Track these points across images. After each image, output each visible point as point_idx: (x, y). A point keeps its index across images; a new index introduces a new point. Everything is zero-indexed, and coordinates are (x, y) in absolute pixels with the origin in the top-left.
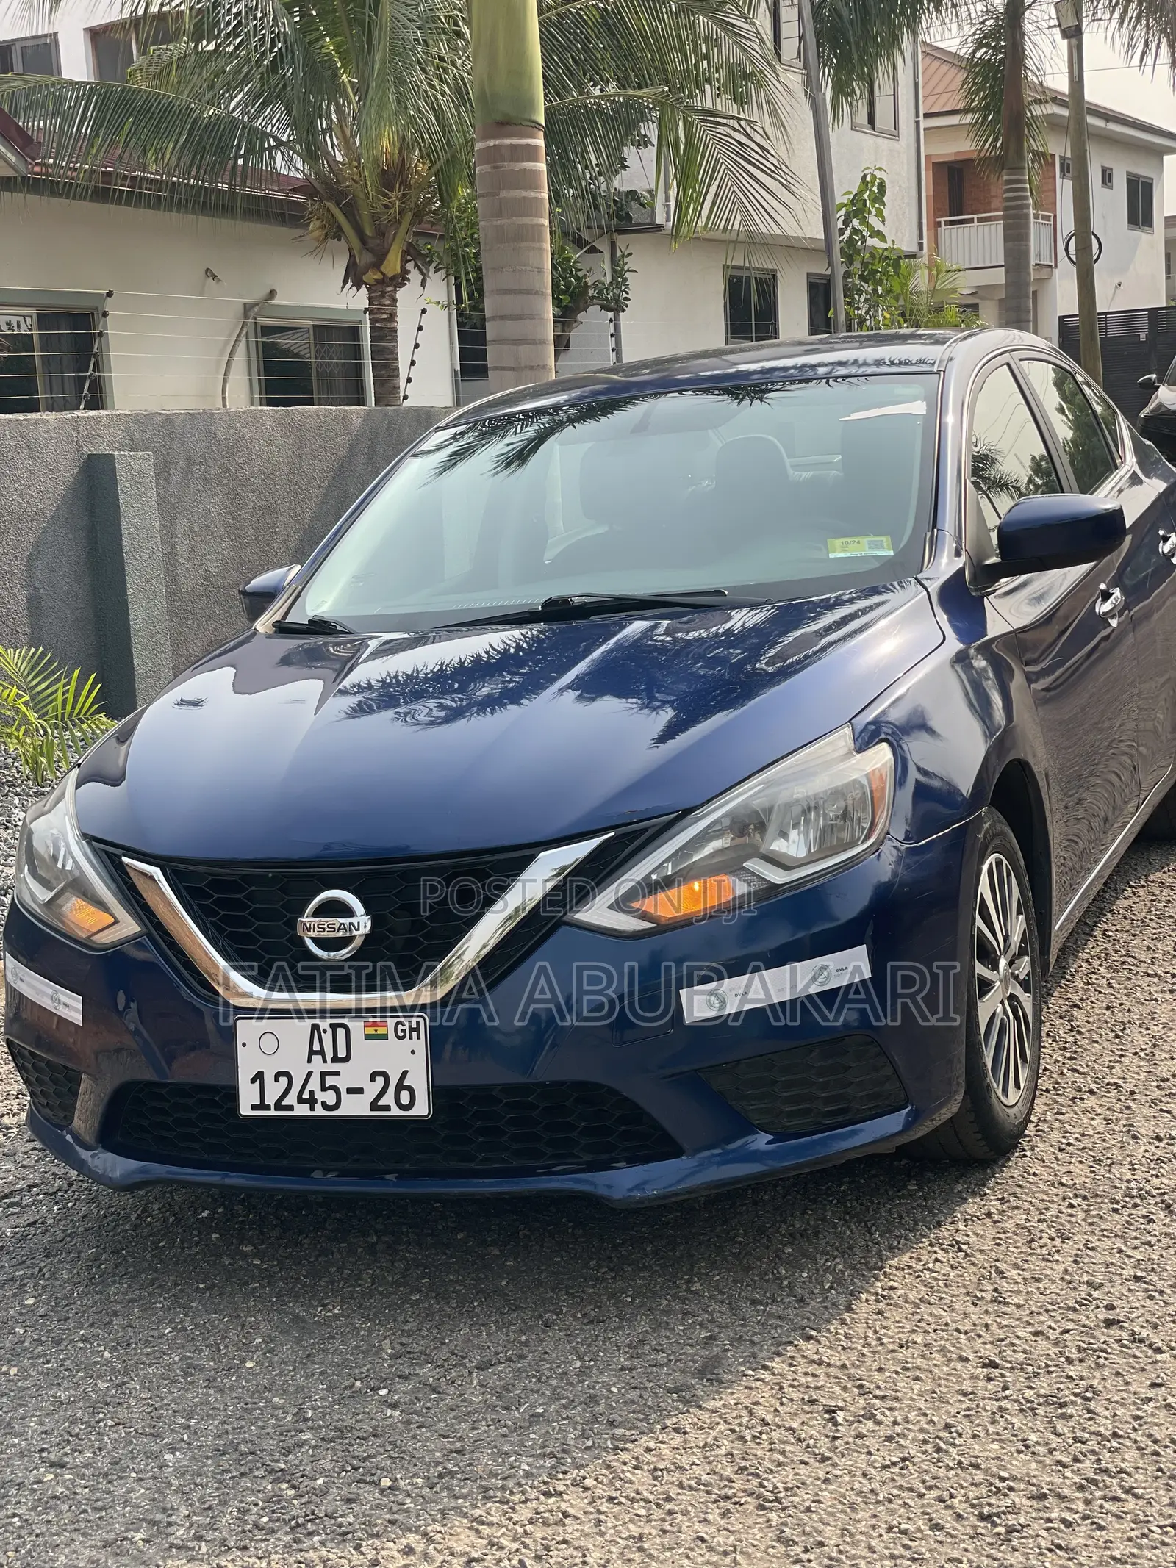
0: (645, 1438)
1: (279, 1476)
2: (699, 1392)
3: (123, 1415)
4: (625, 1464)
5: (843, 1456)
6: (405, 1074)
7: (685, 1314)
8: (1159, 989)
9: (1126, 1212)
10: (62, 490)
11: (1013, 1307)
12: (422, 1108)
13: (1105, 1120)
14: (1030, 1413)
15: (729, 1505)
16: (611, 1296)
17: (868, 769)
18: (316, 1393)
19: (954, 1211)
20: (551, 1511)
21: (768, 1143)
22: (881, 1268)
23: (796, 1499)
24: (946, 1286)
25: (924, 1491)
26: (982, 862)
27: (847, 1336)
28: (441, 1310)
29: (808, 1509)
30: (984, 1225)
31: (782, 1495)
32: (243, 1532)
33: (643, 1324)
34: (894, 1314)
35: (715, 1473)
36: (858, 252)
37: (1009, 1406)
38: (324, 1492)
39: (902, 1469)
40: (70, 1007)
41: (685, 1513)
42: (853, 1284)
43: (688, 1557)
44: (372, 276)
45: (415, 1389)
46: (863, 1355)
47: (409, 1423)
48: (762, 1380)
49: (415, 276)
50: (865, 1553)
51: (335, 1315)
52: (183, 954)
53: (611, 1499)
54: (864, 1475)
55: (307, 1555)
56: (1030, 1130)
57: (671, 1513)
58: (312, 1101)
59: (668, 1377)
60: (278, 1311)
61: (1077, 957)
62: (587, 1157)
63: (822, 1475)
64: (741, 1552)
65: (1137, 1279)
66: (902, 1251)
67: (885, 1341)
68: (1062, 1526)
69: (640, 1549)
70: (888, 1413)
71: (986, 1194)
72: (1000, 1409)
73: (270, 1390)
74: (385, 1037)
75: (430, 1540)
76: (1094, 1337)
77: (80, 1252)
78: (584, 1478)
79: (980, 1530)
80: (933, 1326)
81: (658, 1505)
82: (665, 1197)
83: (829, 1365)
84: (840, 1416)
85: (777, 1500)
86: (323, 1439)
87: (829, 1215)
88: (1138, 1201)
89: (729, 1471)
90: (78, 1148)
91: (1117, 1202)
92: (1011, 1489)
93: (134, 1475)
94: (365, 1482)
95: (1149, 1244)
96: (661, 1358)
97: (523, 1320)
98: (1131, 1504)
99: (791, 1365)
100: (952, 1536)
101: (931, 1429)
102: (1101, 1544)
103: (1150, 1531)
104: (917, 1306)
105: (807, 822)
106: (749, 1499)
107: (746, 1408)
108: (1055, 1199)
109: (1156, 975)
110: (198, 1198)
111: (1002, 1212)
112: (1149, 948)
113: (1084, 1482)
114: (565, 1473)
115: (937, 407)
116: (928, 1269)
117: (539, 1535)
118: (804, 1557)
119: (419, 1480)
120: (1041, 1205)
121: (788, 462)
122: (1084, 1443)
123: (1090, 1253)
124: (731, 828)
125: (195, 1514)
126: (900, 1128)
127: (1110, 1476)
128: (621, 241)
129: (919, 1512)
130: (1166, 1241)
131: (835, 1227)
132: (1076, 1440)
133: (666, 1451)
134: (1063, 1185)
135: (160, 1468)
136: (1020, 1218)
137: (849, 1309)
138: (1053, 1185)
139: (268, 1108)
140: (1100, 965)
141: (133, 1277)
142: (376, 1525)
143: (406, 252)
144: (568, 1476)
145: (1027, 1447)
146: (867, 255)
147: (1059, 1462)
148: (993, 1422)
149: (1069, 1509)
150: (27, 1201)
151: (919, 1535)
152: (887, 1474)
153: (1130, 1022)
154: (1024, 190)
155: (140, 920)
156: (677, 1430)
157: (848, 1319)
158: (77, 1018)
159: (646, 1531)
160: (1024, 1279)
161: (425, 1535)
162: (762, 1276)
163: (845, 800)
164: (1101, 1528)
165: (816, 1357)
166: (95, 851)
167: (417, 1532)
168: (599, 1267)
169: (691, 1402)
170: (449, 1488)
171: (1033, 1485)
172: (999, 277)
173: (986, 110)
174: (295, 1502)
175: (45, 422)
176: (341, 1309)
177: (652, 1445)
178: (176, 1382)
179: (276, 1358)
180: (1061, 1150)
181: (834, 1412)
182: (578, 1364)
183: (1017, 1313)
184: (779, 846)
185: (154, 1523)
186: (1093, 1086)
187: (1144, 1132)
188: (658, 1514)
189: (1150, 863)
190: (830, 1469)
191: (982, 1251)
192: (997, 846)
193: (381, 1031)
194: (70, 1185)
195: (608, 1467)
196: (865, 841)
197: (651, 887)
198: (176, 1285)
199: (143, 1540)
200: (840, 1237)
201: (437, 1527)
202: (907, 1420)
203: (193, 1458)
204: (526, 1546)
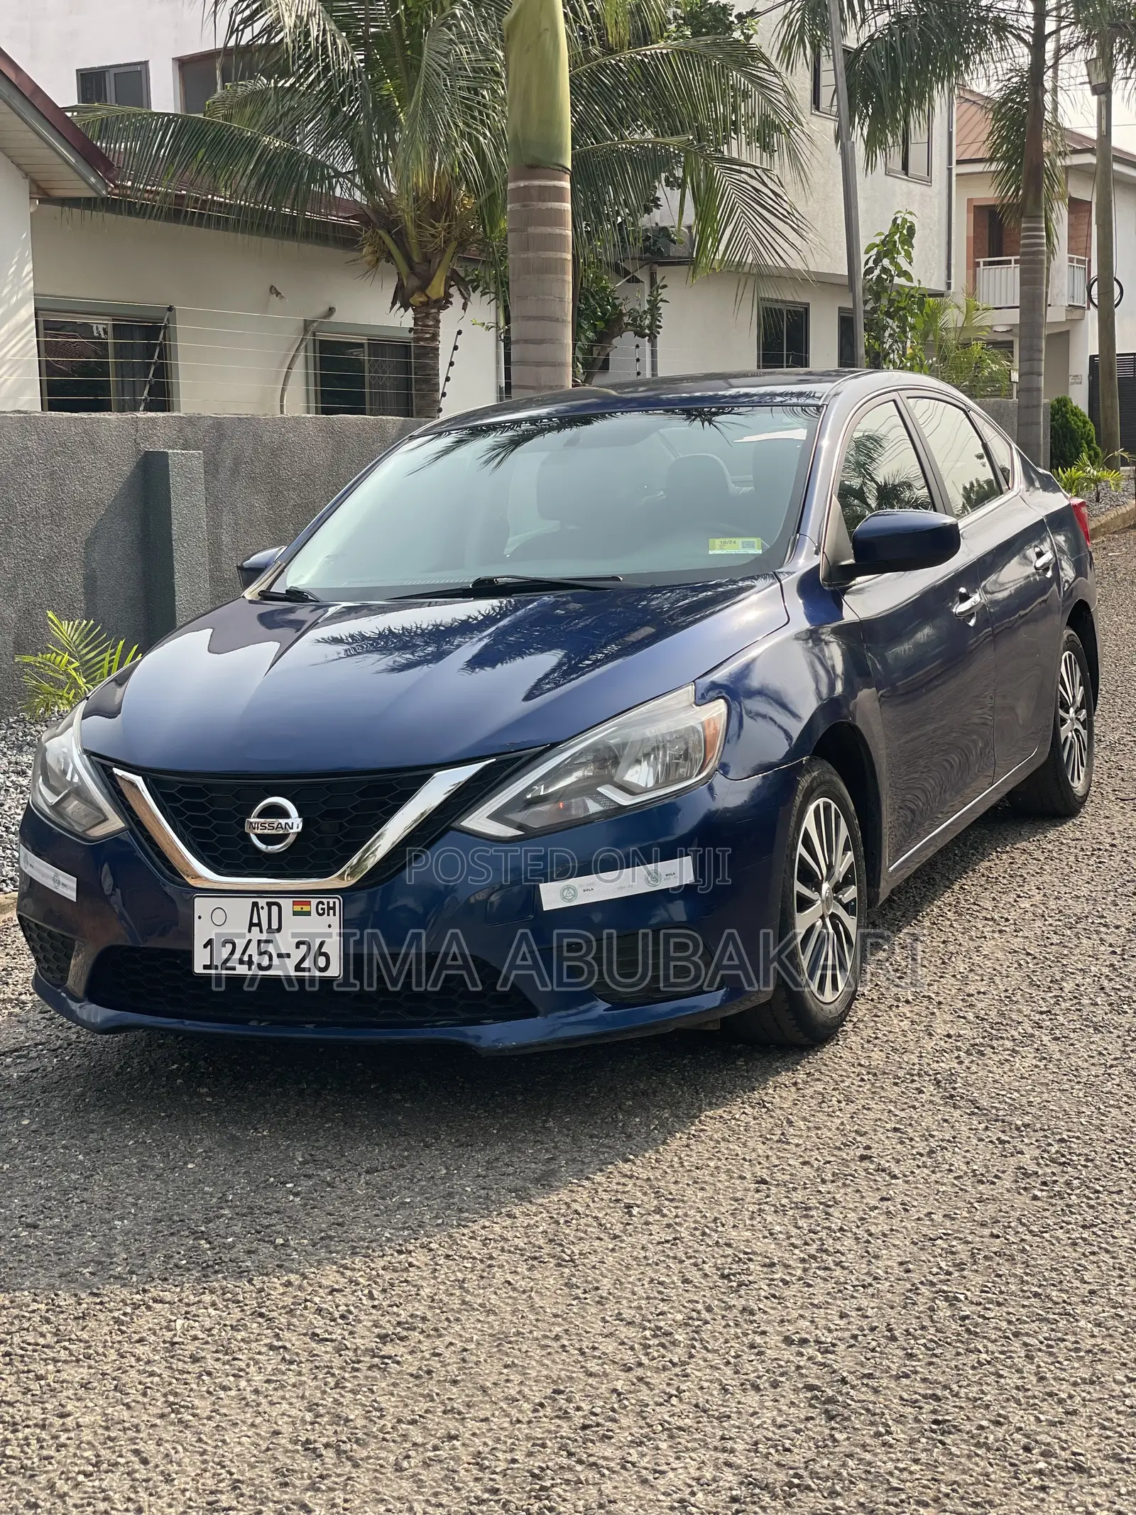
0: (483, 1220)
1: (198, 1235)
2: (533, 1193)
3: (86, 1195)
4: (464, 1235)
5: (631, 1235)
6: (322, 944)
7: (536, 1143)
8: (991, 929)
9: (903, 1086)
10: (119, 482)
11: (793, 1146)
12: (335, 970)
13: (911, 1021)
14: (781, 1213)
15: (535, 1263)
16: (481, 1129)
17: (703, 719)
18: (238, 1185)
19: (768, 1080)
20: (400, 1263)
21: (606, 1009)
22: (698, 1117)
23: (587, 1261)
24: (745, 1130)
25: (684, 1259)
26: (808, 802)
28: (347, 1134)
29: (594, 1267)
30: (789, 1091)
31: (576, 1258)
32: (166, 1269)
33: (501, 1148)
34: (699, 1147)
35: (530, 1243)
36: (885, 289)
37: (767, 1209)
38: (232, 1246)
39: (672, 1245)
40: (67, 887)
41: (501, 1267)
42: (673, 1126)
44: (418, 299)
45: (315, 1184)
46: (666, 1172)
47: (306, 1205)
48: (583, 1186)
49: (457, 300)
50: (629, 1295)
52: (156, 845)
53: (447, 1257)
54: (643, 1248)
56: (847, 1026)
57: (490, 1266)
58: (250, 963)
59: (512, 1182)
60: (219, 1132)
61: (932, 903)
63: (611, 1246)
65: (896, 1130)
66: (718, 1106)
67: (686, 1164)
68: (781, 1284)
69: (461, 1287)
70: (673, 1209)
71: (797, 1070)
72: (760, 1210)
73: (203, 1183)
74: (308, 914)
75: (304, 1276)
76: (848, 1167)
77: (70, 1090)
78: (431, 1243)
79: (718, 1284)
80: (726, 1156)
81: (482, 1261)
82: (521, 1048)
83: (637, 1178)
84: (635, 1211)
85: (572, 1261)
86: (237, 1214)
87: (668, 1080)
88: (916, 1078)
89: (541, 1242)
90: (71, 1002)
91: (899, 1078)
92: (750, 1260)
93: (89, 1233)
94: (264, 1241)
95: (914, 1107)
96: (511, 1170)
97: (409, 1143)
98: (838, 1272)
99: (608, 1178)
101: (703, 1221)
103: (846, 1289)
104: (718, 1142)
105: (656, 757)
106: (551, 1260)
107: (566, 1203)
108: (852, 1075)
109: (993, 919)
111: (806, 1083)
112: (994, 899)
113: (807, 1257)
114: (416, 1239)
115: (815, 436)
116: (735, 1119)
117: (387, 1278)
118: (582, 1296)
119: (305, 1241)
120: (839, 1079)
121: (729, 478)
122: (816, 1233)
123: (865, 1111)
124: (594, 761)
125: (131, 1258)
126: (716, 1004)
127: (828, 1255)
128: (661, 272)
129: (676, 1272)
130: (927, 1106)
131: (671, 1088)
133: (497, 1228)
134: (860, 1065)
135: (110, 1230)
136: (819, 1087)
137: (664, 1143)
138: (853, 1065)
139: (216, 967)
140: (949, 910)
141: (110, 1108)
142: (266, 1268)
143: (448, 279)
144: (418, 1241)
145: (771, 1234)
146: (894, 293)
147: (792, 1244)
149: (790, 1274)
150: (33, 1054)
151: (672, 1286)
152: (660, 1247)
153: (957, 953)
154: (1041, 236)
155: (125, 819)
156: (509, 1216)
157: (661, 1149)
158: (72, 895)
159: (469, 1277)
160: (808, 1128)
161: (303, 1274)
162: (603, 1119)
163: (687, 743)
164: (809, 1286)
165: (629, 1173)
166: (92, 763)
167: (297, 1273)
168: (477, 1109)
169: (522, 1195)
170: (327, 1247)
171: (768, 1258)
173: (1010, 160)
174: (209, 1252)
175: (106, 420)
176: (269, 1131)
177: (487, 1224)
178: (131, 1176)
179: (212, 1162)
180: (869, 1042)
181: (632, 1207)
182: (444, 1171)
183: (794, 1149)
184: (629, 776)
185: (100, 1263)
186: (910, 998)
187: (939, 1031)
188: (480, 1266)
189: (1020, 834)
190: (618, 1243)
191: (781, 1108)
192: (826, 792)
193: (306, 908)
194: (69, 1045)
195: (450, 1237)
196: (700, 773)
197: (524, 803)
198: (143, 1113)
199: (90, 1273)
200: (673, 1095)
201: (312, 1270)
202: (686, 1215)
203: (137, 1224)
204: (376, 1283)
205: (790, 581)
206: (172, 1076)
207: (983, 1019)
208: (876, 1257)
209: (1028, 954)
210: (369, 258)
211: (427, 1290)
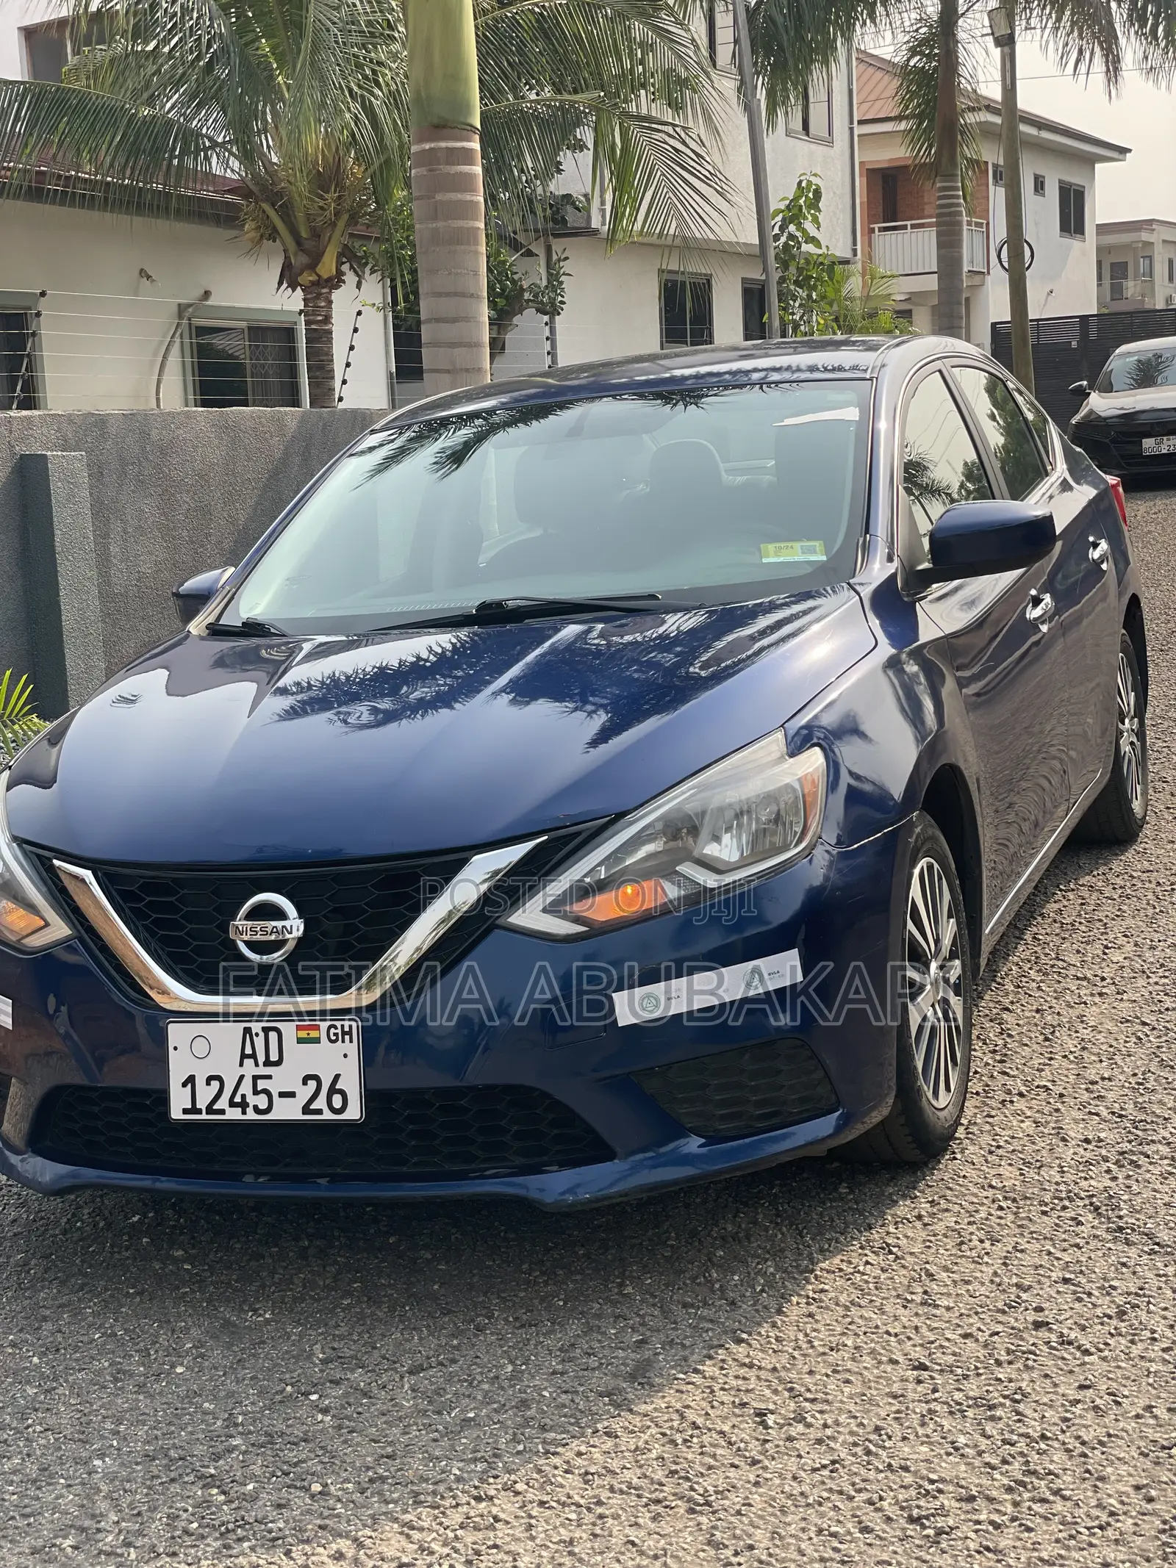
0: (576, 1442)
1: (209, 1482)
2: (631, 1396)
3: (52, 1421)
4: (556, 1468)
5: (773, 1459)
6: (337, 1077)
7: (617, 1317)
8: (1088, 992)
9: (1055, 1214)
11: (943, 1310)
12: (354, 1112)
13: (1035, 1122)
14: (959, 1415)
15: (659, 1509)
16: (542, 1300)
17: (800, 773)
18: (247, 1398)
19: (885, 1213)
20: (482, 1516)
21: (699, 1147)
22: (812, 1271)
23: (726, 1502)
24: (877, 1288)
25: (853, 1493)
26: (913, 865)
27: (777, 1339)
28: (373, 1314)
29: (739, 1513)
30: (914, 1227)
31: (712, 1498)
32: (173, 1538)
33: (574, 1328)
34: (826, 1317)
35: (646, 1477)
36: (793, 257)
37: (938, 1408)
38: (254, 1498)
39: (832, 1471)
40: (1, 1012)
41: (616, 1517)
42: (785, 1287)
43: (618, 1561)
44: (307, 278)
45: (346, 1394)
46: (794, 1358)
47: (340, 1427)
48: (693, 1383)
49: (350, 278)
50: (795, 1556)
51: (267, 1322)
52: (114, 957)
53: (542, 1503)
54: (795, 1478)
55: (237, 1561)
56: (960, 1133)
57: (601, 1517)
58: (243, 1105)
59: (599, 1380)
60: (208, 1315)
61: (1007, 960)
62: (519, 1161)
63: (752, 1478)
64: (672, 1556)
65: (1066, 1281)
66: (833, 1254)
67: (816, 1343)
68: (991, 1528)
69: (571, 1553)
70: (818, 1415)
71: (916, 1197)
72: (930, 1411)
73: (200, 1395)
74: (317, 1041)
75: (361, 1545)
76: (1022, 1339)
77: (9, 1257)
78: (515, 1482)
79: (909, 1533)
80: (863, 1329)
81: (589, 1509)
82: (598, 1200)
83: (760, 1368)
84: (770, 1420)
85: (708, 1504)
86: (253, 1445)
87: (760, 1218)
88: (1067, 1203)
89: (660, 1475)
90: (7, 1153)
91: (1046, 1205)
92: (940, 1491)
93: (62, 1481)
94: (296, 1487)
95: (1077, 1246)
96: (593, 1362)
97: (455, 1324)
98: (1059, 1506)
99: (722, 1368)
100: (881, 1539)
101: (861, 1431)
102: (1029, 1545)
103: (1078, 1532)
104: (847, 1309)
105: (740, 826)
106: (679, 1502)
107: (677, 1411)
108: (985, 1201)
109: (1085, 978)
110: (128, 1202)
111: (932, 1215)
112: (1078, 952)
113: (1012, 1484)
114: (496, 1477)
115: (870, 413)
116: (859, 1272)
117: (469, 1540)
118: (734, 1560)
119: (350, 1486)
120: (971, 1208)
121: (721, 466)
122: (1012, 1445)
123: (1019, 1255)
124: (664, 832)
125: (124, 1520)
126: (831, 1131)
127: (1038, 1478)
128: (557, 245)
129: (849, 1514)
130: (1094, 1243)
131: (766, 1230)
132: (1005, 1442)
133: (597, 1455)
134: (992, 1187)
135: (90, 1474)
136: (950, 1220)
137: (780, 1312)
138: (983, 1187)
139: (199, 1112)
140: (1030, 969)
141: (63, 1283)
142: (306, 1531)
143: (340, 255)
144: (499, 1480)
145: (957, 1449)
146: (802, 261)
147: (988, 1465)
148: (923, 1424)
149: (998, 1511)
151: (848, 1538)
152: (817, 1477)
153: (1059, 1025)
154: (958, 197)
155: (71, 924)
156: (608, 1434)
157: (779, 1323)
158: (8, 1023)
159: (577, 1535)
160: (955, 1282)
161: (356, 1540)
162: (694, 1279)
163: (778, 805)
164: (1029, 1530)
165: (747, 1361)
166: (25, 853)
167: (347, 1537)
168: (531, 1269)
169: (622, 1405)
170: (380, 1493)
171: (962, 1487)
172: (932, 283)
173: (920, 117)
174: (225, 1507)
176: (273, 1313)
177: (583, 1449)
178: (105, 1387)
179: (207, 1363)
180: (991, 1152)
181: (765, 1415)
182: (510, 1368)
183: (947, 1315)
184: (711, 850)
185: (83, 1530)
186: (1023, 1089)
187: (1072, 1134)
188: (589, 1518)
189: (1080, 867)
190: (760, 1472)
191: (912, 1254)
192: (929, 850)
193: (314, 1034)
195: (540, 1471)
196: (796, 845)
197: (583, 891)
198: (107, 1290)
199: (72, 1547)
200: (771, 1238)
201: (368, 1532)
202: (837, 1423)
203: (122, 1464)
204: (456, 1551)
205: (866, 592)
206: (135, 1231)
207: (1120, 1116)
208: (1102, 1479)
209: (1144, 1024)
210: (252, 234)
211: (527, 1559)
